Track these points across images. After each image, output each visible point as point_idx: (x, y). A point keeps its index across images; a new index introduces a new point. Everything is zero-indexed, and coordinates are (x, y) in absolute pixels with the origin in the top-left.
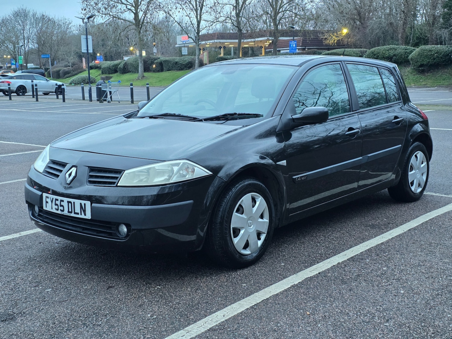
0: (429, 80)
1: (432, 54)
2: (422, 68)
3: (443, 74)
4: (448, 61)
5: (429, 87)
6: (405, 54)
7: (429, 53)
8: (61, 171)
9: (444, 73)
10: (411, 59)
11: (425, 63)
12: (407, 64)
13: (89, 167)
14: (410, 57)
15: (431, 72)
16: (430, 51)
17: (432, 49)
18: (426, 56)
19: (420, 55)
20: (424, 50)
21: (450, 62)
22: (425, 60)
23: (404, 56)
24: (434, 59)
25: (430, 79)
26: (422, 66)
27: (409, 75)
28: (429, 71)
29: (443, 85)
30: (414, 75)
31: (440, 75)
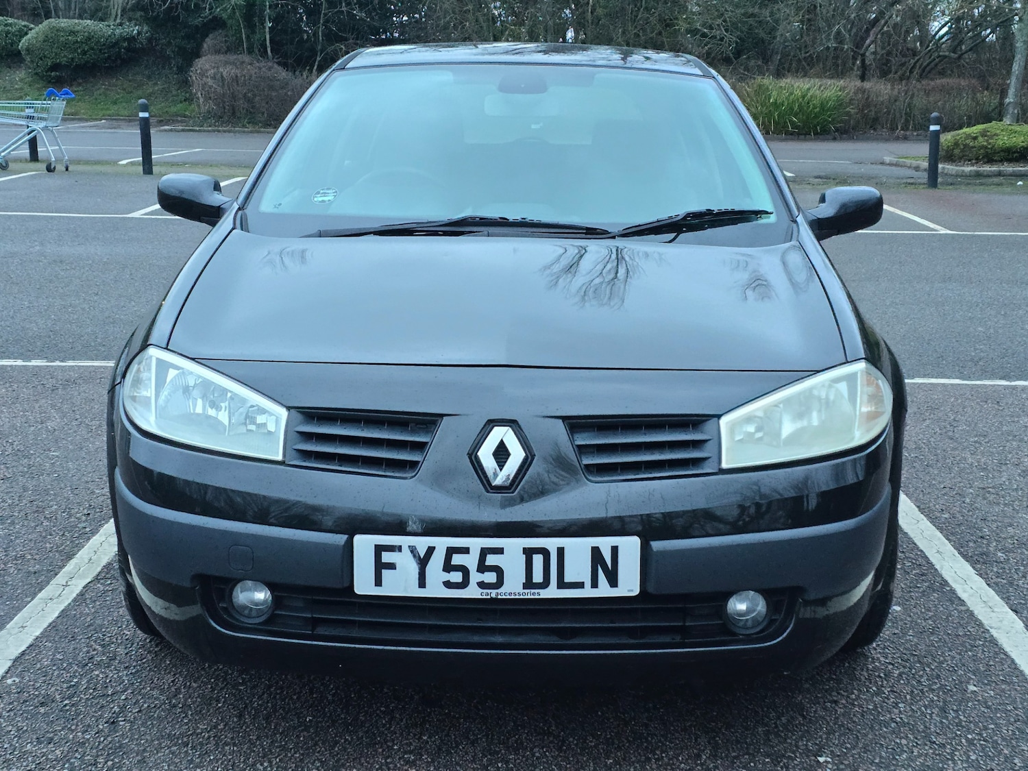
0: (78, 102)
1: (79, 40)
2: (57, 73)
3: (107, 89)
4: (116, 59)
5: (87, 120)
6: (7, 36)
7: (70, 37)
8: (420, 447)
9: (110, 88)
10: (28, 50)
11: (64, 61)
12: (15, 63)
13: (564, 418)
14: (23, 43)
15: (80, 84)
16: (73, 33)
17: (75, 29)
18: (65, 45)
19: (50, 40)
20: (57, 30)
21: (119, 62)
22: (63, 55)
23: (5, 43)
24: (84, 53)
25: (80, 100)
26: (55, 67)
27: (26, 89)
28: (75, 80)
29: (119, 115)
30: (39, 89)
31: (102, 91)
